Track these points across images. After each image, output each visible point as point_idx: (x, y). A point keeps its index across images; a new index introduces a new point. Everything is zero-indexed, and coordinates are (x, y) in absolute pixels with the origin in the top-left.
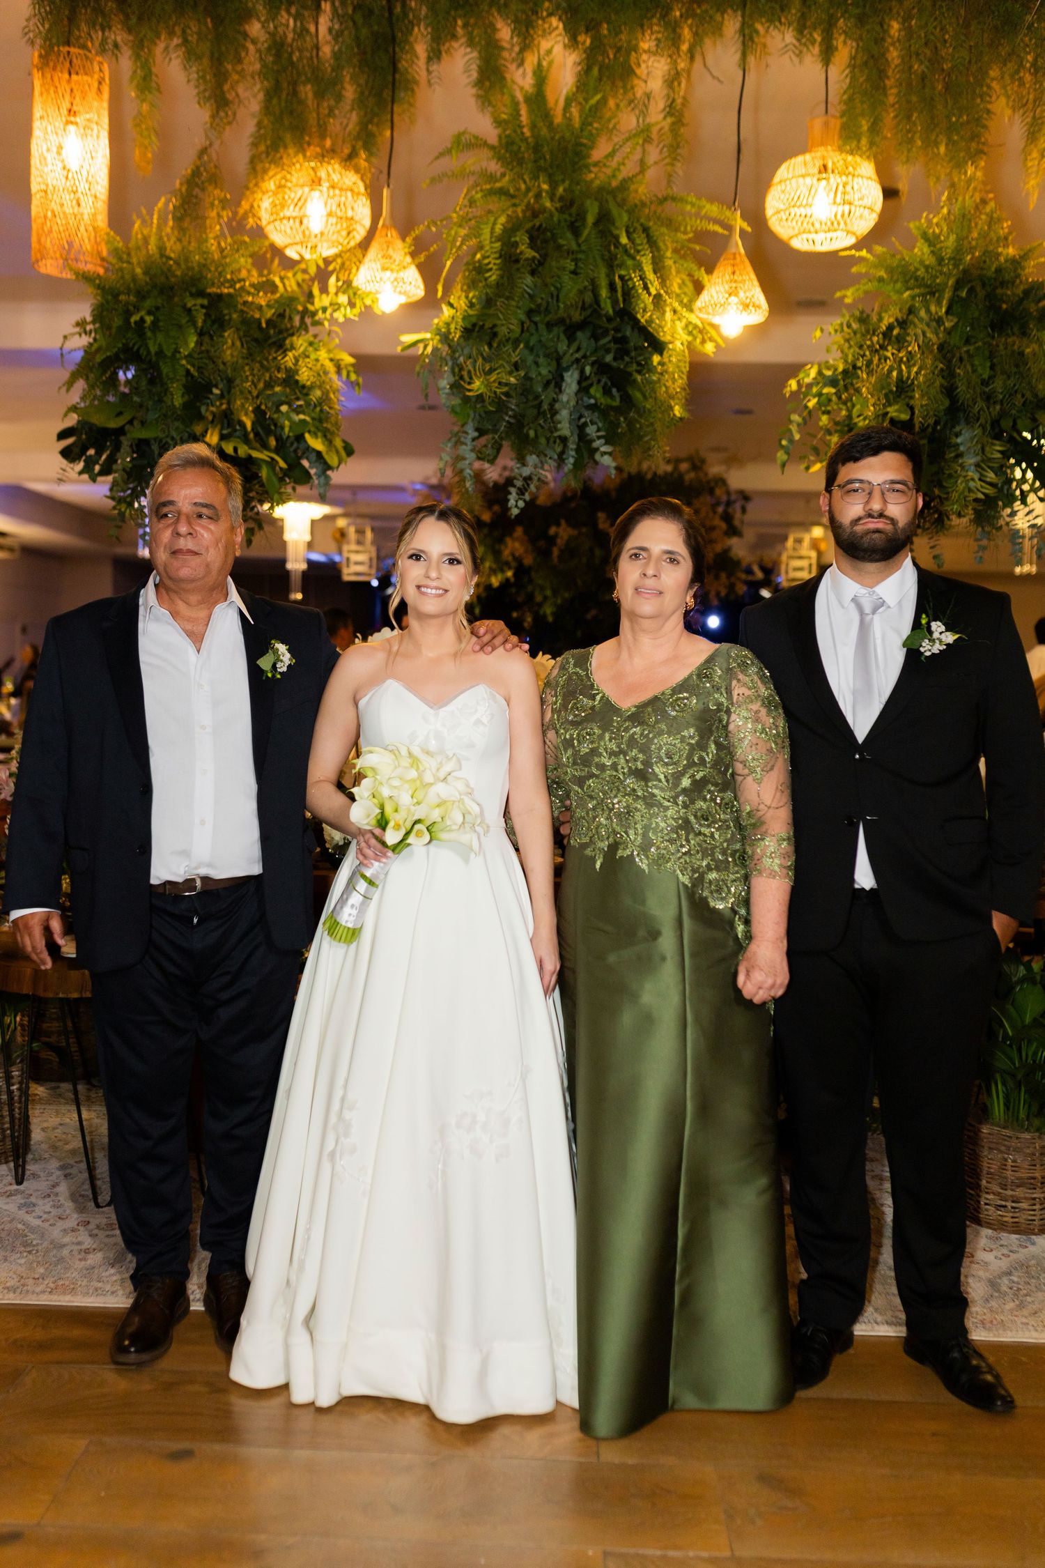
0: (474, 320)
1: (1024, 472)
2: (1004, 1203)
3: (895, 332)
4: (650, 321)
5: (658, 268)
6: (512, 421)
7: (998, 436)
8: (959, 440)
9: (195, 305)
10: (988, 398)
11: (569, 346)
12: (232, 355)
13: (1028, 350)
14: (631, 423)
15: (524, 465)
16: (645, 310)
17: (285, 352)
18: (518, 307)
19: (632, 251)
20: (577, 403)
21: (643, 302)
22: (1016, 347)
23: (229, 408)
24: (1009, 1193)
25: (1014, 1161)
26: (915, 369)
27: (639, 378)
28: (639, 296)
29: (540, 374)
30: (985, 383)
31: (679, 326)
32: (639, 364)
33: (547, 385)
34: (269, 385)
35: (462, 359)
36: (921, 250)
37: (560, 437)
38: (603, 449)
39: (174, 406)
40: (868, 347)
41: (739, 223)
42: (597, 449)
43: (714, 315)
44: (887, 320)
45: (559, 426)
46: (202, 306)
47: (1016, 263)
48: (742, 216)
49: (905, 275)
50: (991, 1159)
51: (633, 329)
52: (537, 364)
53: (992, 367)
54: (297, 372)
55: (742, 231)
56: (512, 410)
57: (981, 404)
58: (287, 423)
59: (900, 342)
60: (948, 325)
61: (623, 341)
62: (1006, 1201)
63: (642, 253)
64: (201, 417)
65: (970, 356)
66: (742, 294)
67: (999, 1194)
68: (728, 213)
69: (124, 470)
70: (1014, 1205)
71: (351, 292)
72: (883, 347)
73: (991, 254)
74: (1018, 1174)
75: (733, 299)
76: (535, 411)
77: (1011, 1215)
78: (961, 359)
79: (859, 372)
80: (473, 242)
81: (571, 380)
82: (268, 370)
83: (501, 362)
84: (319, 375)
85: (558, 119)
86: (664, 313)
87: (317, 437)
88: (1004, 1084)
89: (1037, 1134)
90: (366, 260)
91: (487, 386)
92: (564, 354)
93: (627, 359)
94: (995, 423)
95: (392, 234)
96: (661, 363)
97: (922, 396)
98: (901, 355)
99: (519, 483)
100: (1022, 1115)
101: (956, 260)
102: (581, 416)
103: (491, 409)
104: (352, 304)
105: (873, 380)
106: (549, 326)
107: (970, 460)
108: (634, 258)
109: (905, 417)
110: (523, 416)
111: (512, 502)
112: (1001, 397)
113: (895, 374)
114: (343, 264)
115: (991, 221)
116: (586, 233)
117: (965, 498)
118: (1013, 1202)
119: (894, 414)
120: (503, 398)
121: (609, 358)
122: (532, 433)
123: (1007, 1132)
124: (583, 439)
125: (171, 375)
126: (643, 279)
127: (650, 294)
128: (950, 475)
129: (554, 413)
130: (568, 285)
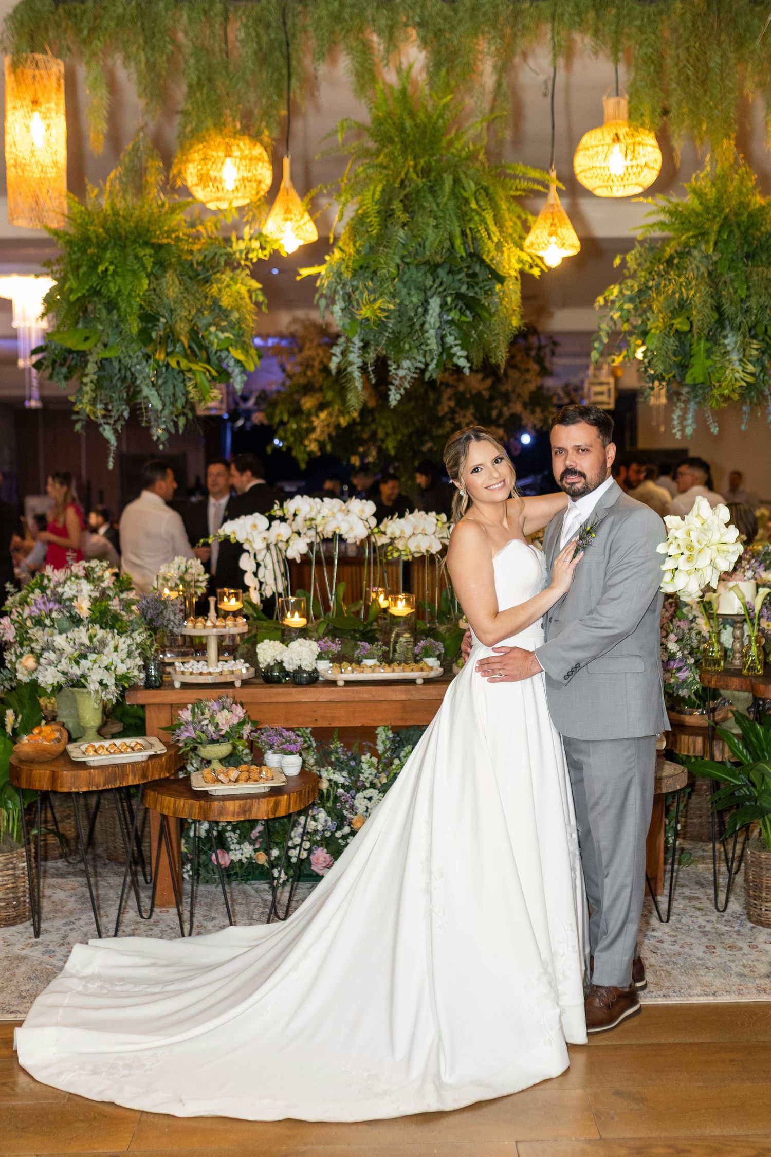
0: (361, 263)
3: (676, 261)
4: (493, 260)
6: (391, 336)
7: (754, 338)
8: (726, 342)
9: (145, 255)
10: (746, 312)
11: (434, 281)
12: (173, 291)
14: (480, 334)
15: (400, 367)
16: (489, 253)
17: (212, 284)
18: (394, 254)
19: (480, 211)
20: (440, 321)
21: (487, 247)
22: (765, 275)
23: (172, 332)
26: (692, 292)
27: (486, 302)
28: (483, 243)
29: (411, 302)
30: (743, 301)
32: (486, 292)
33: (417, 310)
34: (200, 311)
35: (350, 290)
36: (693, 201)
38: (459, 354)
39: (131, 333)
40: (656, 272)
41: (555, 183)
42: (455, 354)
43: (539, 250)
44: (669, 252)
45: (428, 341)
46: (150, 256)
49: (682, 219)
51: (480, 266)
52: (409, 294)
53: (748, 289)
54: (219, 300)
55: (558, 188)
56: (391, 328)
57: (741, 317)
58: (216, 341)
59: (680, 269)
60: (715, 259)
61: (474, 275)
63: (486, 209)
64: (150, 340)
65: (732, 281)
66: (560, 235)
68: (547, 175)
69: (92, 382)
71: (262, 240)
72: (667, 272)
73: (744, 203)
75: (553, 238)
76: (409, 330)
78: (725, 284)
79: (650, 292)
81: (435, 304)
82: (199, 300)
83: (382, 294)
84: (236, 300)
86: (502, 252)
87: (236, 348)
90: (273, 214)
91: (371, 312)
92: (431, 287)
93: (477, 289)
95: (293, 193)
96: (502, 290)
97: (699, 313)
98: (682, 279)
99: (396, 382)
101: (718, 209)
102: (442, 331)
103: (374, 327)
104: (262, 248)
105: (661, 299)
106: (418, 266)
107: (735, 357)
108: (480, 215)
109: (686, 328)
110: (400, 333)
111: (391, 396)
112: (755, 311)
113: (677, 295)
114: (254, 216)
116: (445, 200)
117: (732, 385)
119: (678, 326)
120: (384, 320)
121: (463, 289)
122: (407, 346)
124: (445, 349)
125: (128, 309)
126: (487, 230)
127: (493, 242)
128: (721, 368)
129: (424, 332)
130: (432, 236)
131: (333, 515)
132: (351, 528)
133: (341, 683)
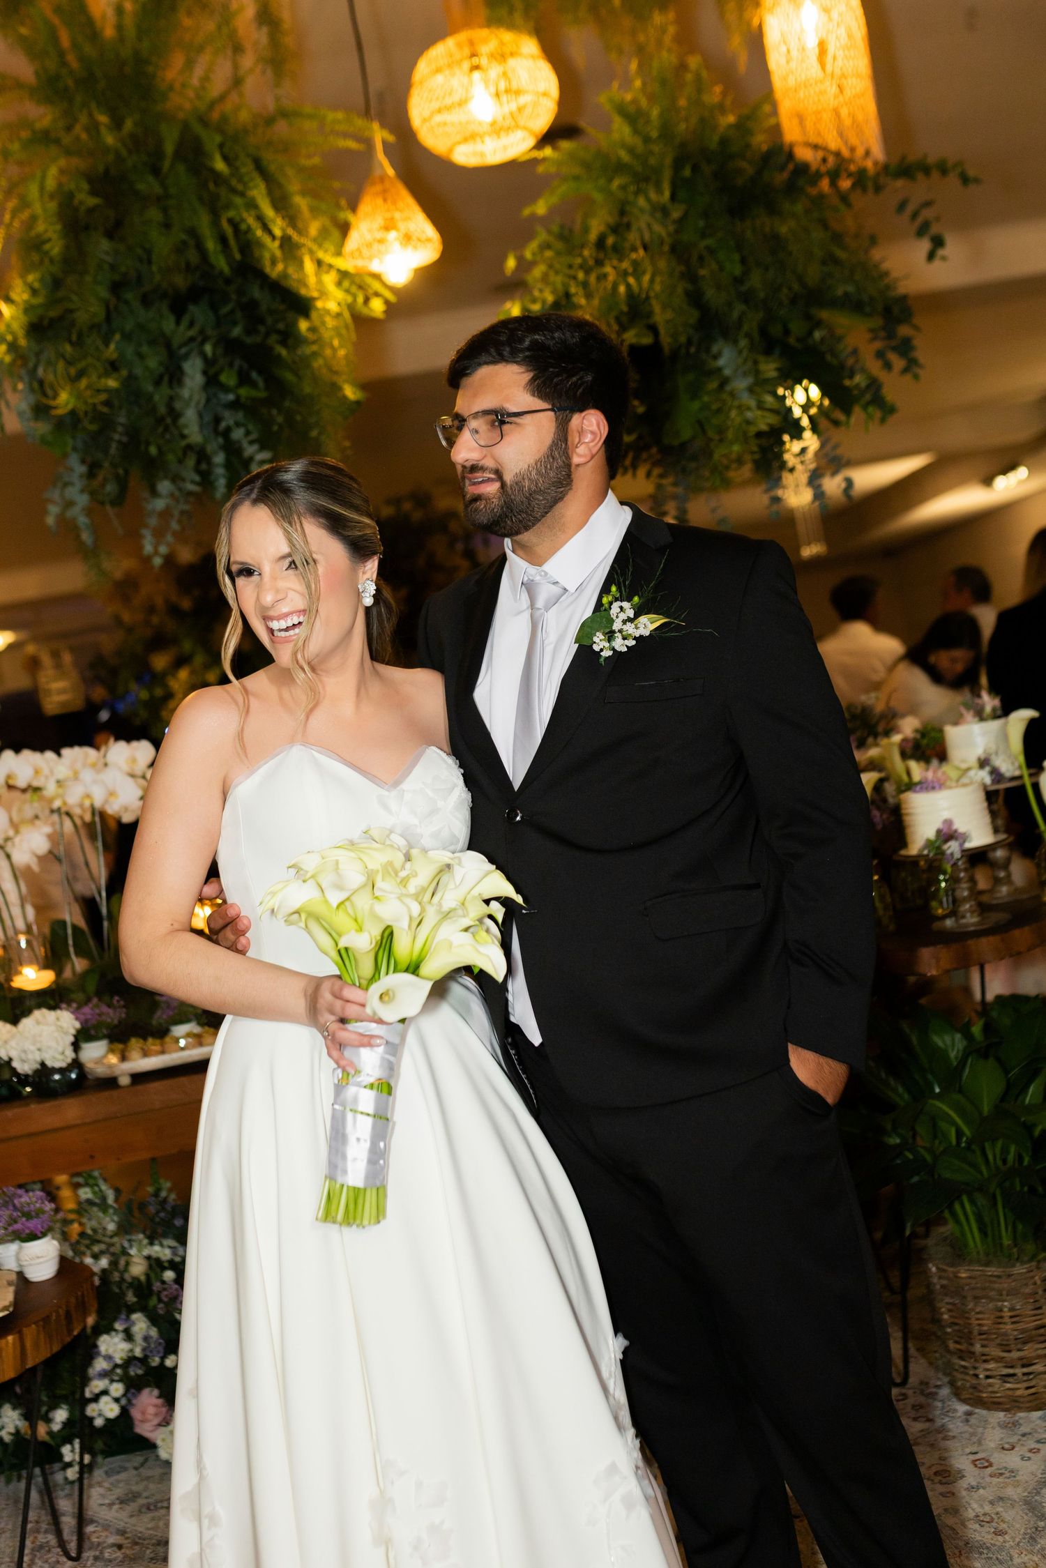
0: (39, 311)
1: (806, 390)
2: (1011, 1371)
3: (610, 241)
4: (285, 275)
5: (281, 203)
6: (125, 439)
7: (768, 351)
8: (721, 362)
10: (747, 298)
11: (177, 322)
13: (784, 230)
14: (288, 416)
15: (154, 493)
16: (274, 262)
19: (240, 187)
20: (208, 401)
21: (269, 250)
22: (767, 229)
24: (1015, 1355)
25: (1012, 1309)
26: (647, 278)
27: (284, 352)
28: (260, 245)
29: (146, 368)
30: (738, 281)
31: (329, 279)
32: (279, 332)
33: (158, 382)
35: (40, 371)
36: (621, 130)
37: (189, 447)
40: (581, 267)
41: (380, 135)
42: (251, 459)
43: (370, 258)
44: (596, 227)
45: (186, 432)
47: (743, 127)
48: (383, 126)
49: (607, 167)
50: (978, 1313)
51: (262, 288)
52: (141, 356)
53: (743, 261)
55: (384, 143)
56: (122, 425)
57: (739, 308)
59: (618, 251)
60: (676, 215)
61: (251, 306)
62: (1012, 1367)
63: (251, 184)
65: (711, 251)
66: (402, 226)
67: (999, 1360)
68: (360, 122)
70: (1025, 1370)
72: (599, 263)
73: (706, 123)
74: (1020, 1326)
75: (392, 235)
76: (151, 419)
77: (1026, 1385)
78: (701, 258)
79: (575, 300)
80: (25, 215)
81: (194, 374)
83: (90, 360)
85: (109, 32)
86: (301, 265)
88: (972, 1202)
89: (1034, 1264)
91: (79, 396)
93: (262, 329)
94: (763, 332)
96: (313, 329)
97: (663, 310)
98: (623, 266)
99: (153, 521)
100: (1006, 1242)
101: (666, 133)
102: (217, 420)
103: (93, 427)
105: (596, 302)
106: (146, 301)
107: (741, 384)
108: (242, 194)
109: (646, 342)
110: (137, 430)
111: (148, 548)
112: (762, 295)
113: (622, 289)
115: (699, 86)
116: (166, 164)
117: (745, 433)
118: (1023, 1366)
119: (634, 341)
120: (105, 410)
121: (237, 331)
122: (153, 450)
123: (992, 1270)
124: (232, 450)
126: (261, 219)
127: (274, 238)
128: (719, 411)
129: (175, 415)
130: (162, 245)
131: (76, 776)
132: (112, 794)
133: (125, 1081)
